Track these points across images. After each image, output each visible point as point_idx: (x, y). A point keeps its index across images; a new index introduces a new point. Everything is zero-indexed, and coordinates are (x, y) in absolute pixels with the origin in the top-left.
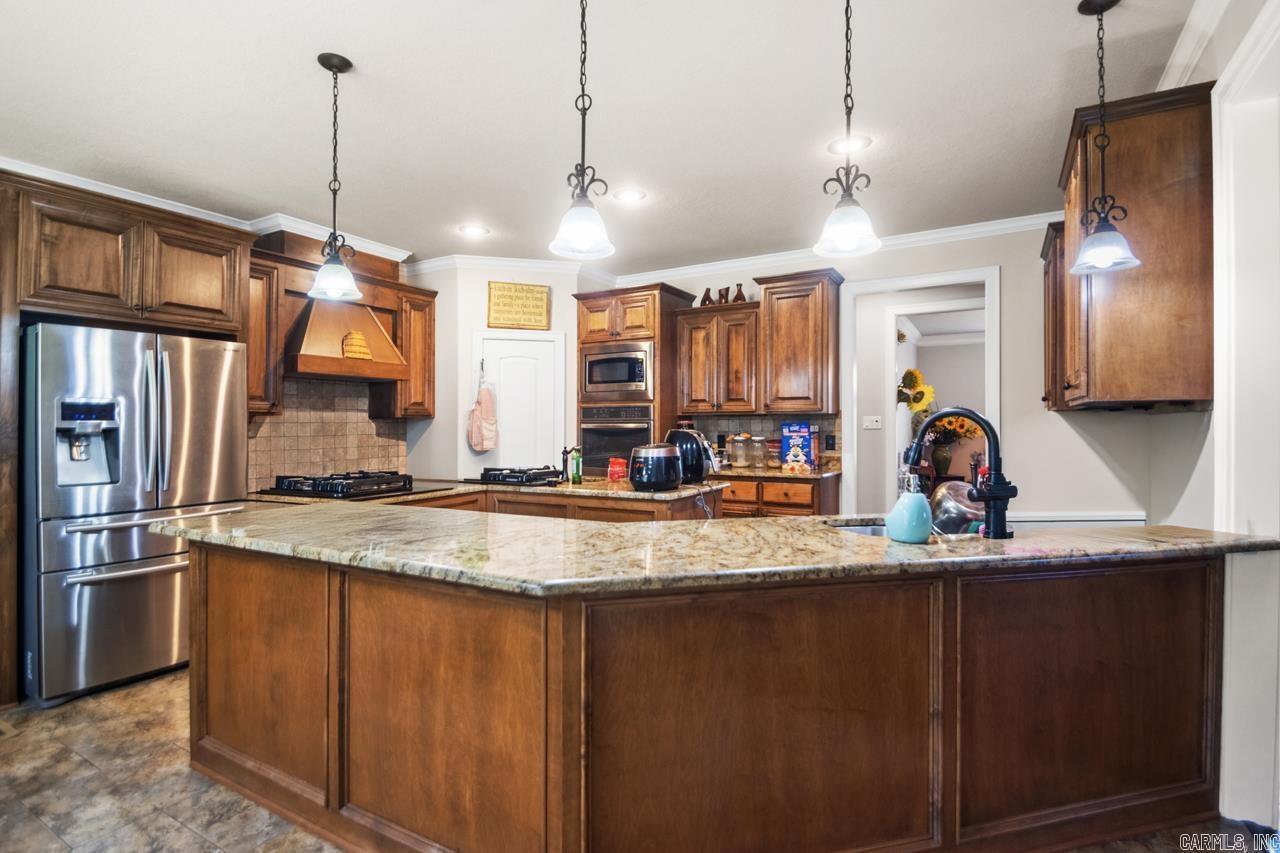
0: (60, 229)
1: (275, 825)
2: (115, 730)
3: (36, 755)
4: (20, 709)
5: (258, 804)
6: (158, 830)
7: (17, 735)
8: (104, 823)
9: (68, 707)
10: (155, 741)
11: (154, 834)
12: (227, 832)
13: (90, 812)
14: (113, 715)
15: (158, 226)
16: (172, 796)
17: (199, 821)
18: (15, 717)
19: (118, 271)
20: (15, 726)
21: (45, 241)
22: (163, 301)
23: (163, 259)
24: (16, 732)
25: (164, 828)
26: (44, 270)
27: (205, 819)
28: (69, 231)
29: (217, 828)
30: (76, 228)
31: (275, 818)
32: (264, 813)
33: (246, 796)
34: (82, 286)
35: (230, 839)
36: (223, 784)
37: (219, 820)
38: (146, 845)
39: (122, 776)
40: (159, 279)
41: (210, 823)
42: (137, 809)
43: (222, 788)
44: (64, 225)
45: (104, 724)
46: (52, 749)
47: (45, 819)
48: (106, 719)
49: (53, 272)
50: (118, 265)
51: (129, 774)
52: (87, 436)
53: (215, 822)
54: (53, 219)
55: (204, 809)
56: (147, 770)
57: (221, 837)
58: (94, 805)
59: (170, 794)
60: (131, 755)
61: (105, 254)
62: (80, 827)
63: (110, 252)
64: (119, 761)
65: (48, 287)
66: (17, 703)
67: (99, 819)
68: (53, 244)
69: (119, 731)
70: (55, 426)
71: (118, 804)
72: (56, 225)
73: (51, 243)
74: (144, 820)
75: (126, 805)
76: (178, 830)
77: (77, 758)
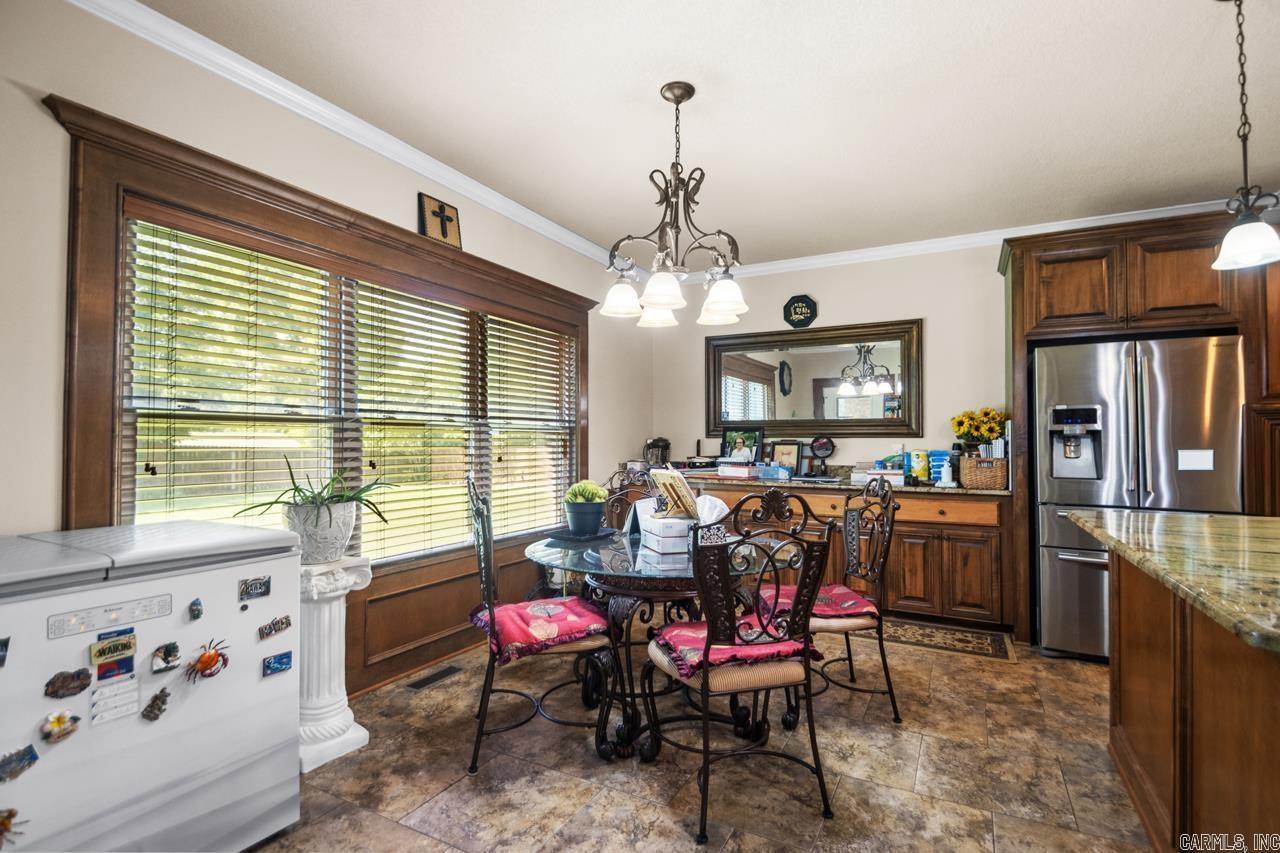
0: (1054, 269)
1: (1136, 835)
2: (1077, 692)
3: (1015, 682)
4: (1030, 649)
5: (1137, 810)
6: (1046, 773)
7: (1015, 664)
8: (1017, 745)
9: (1059, 661)
10: (1098, 715)
11: (1041, 773)
12: (1091, 810)
13: (1017, 734)
14: (1086, 682)
15: (1140, 238)
16: (1075, 759)
17: (1078, 788)
18: (1024, 653)
19: (1103, 290)
20: (1018, 658)
21: (1043, 282)
22: (1149, 308)
23: (1148, 267)
24: (1016, 661)
25: (1051, 775)
26: (1043, 305)
27: (1084, 790)
28: (1060, 268)
29: (1088, 803)
30: (1066, 265)
31: (1142, 830)
32: (1136, 820)
33: (1131, 797)
34: (1072, 312)
35: (1090, 817)
36: (1121, 776)
37: (1093, 798)
38: (1029, 777)
39: (1055, 724)
40: (1144, 289)
41: (1085, 795)
42: (1045, 751)
43: (1118, 778)
44: (1056, 265)
45: (1073, 684)
46: (1028, 683)
47: (989, 721)
48: (1077, 681)
49: (1050, 306)
50: (1102, 286)
51: (1060, 726)
52: (1077, 438)
53: (1089, 797)
54: (1047, 263)
55: (1090, 783)
56: (1075, 731)
57: (1084, 810)
58: (1021, 731)
59: (1075, 756)
60: (1072, 714)
61: (1091, 279)
62: (1003, 738)
63: (1095, 276)
64: (1061, 714)
65: (1046, 318)
66: (1029, 644)
67: (1016, 740)
68: (1049, 283)
69: (1079, 694)
70: (1049, 428)
71: (1036, 740)
72: (1051, 266)
73: (1047, 283)
74: (1043, 761)
75: (1040, 744)
76: (1059, 783)
77: (1037, 697)
